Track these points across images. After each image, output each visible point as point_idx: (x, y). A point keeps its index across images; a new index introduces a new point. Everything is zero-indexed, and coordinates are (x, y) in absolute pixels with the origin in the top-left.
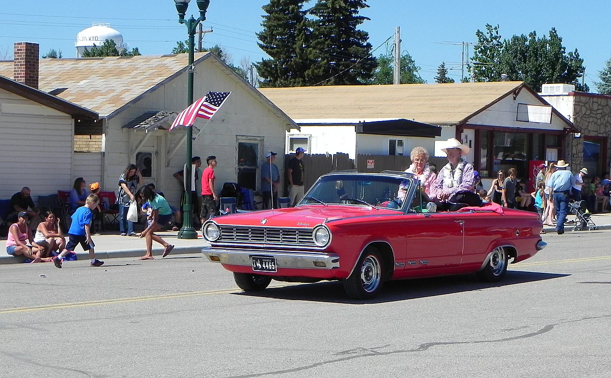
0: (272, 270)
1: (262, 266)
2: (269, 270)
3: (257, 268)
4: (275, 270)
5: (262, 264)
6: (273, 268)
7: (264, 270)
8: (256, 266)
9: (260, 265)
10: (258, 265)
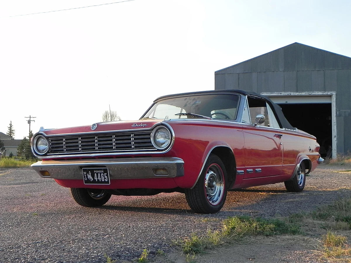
0: (105, 182)
1: (94, 179)
2: (102, 182)
3: (88, 181)
4: (108, 182)
5: (93, 176)
6: (106, 180)
7: (96, 182)
8: (88, 178)
9: (91, 178)
10: (90, 177)
